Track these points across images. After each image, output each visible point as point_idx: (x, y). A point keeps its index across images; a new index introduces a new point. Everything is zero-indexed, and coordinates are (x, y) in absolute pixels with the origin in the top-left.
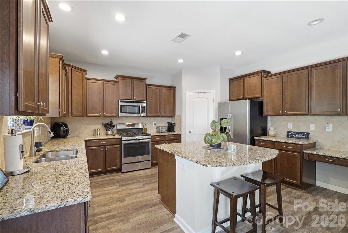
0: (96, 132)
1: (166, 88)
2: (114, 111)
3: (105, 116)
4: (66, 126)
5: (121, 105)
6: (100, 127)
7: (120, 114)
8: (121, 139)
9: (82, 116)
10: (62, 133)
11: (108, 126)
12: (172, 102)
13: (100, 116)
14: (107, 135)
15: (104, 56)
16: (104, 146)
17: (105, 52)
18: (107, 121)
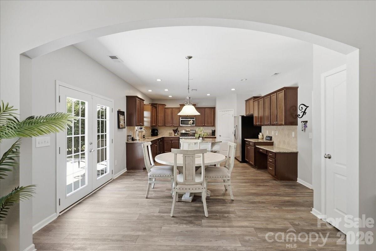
0: (170, 134)
1: (208, 109)
2: (178, 123)
3: (173, 126)
4: (157, 130)
5: (181, 120)
6: (172, 132)
7: (181, 125)
8: (179, 137)
9: (163, 126)
10: (156, 134)
11: (175, 131)
12: (213, 117)
13: (171, 126)
14: (175, 136)
15: (170, 97)
16: (171, 141)
17: (170, 96)
18: (175, 129)
